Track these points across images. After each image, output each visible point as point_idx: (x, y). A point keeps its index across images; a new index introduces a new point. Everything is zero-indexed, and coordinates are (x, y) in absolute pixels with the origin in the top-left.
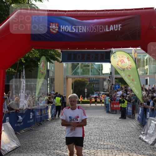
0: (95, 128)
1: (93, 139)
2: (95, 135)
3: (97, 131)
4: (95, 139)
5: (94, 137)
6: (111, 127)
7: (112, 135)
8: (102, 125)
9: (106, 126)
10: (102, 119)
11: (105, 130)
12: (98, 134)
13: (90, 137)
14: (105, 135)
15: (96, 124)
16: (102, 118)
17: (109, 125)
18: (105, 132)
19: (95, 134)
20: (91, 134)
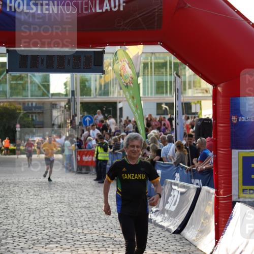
0: (55, 202)
1: (58, 223)
2: (61, 216)
3: (62, 208)
4: (63, 222)
5: (60, 219)
6: (87, 200)
7: (93, 214)
8: (67, 195)
9: (76, 198)
10: (63, 185)
11: (76, 205)
12: (66, 214)
13: (51, 219)
14: (80, 215)
15: (56, 195)
16: (63, 183)
17: (81, 196)
18: (79, 210)
19: (60, 214)
20: (52, 214)
